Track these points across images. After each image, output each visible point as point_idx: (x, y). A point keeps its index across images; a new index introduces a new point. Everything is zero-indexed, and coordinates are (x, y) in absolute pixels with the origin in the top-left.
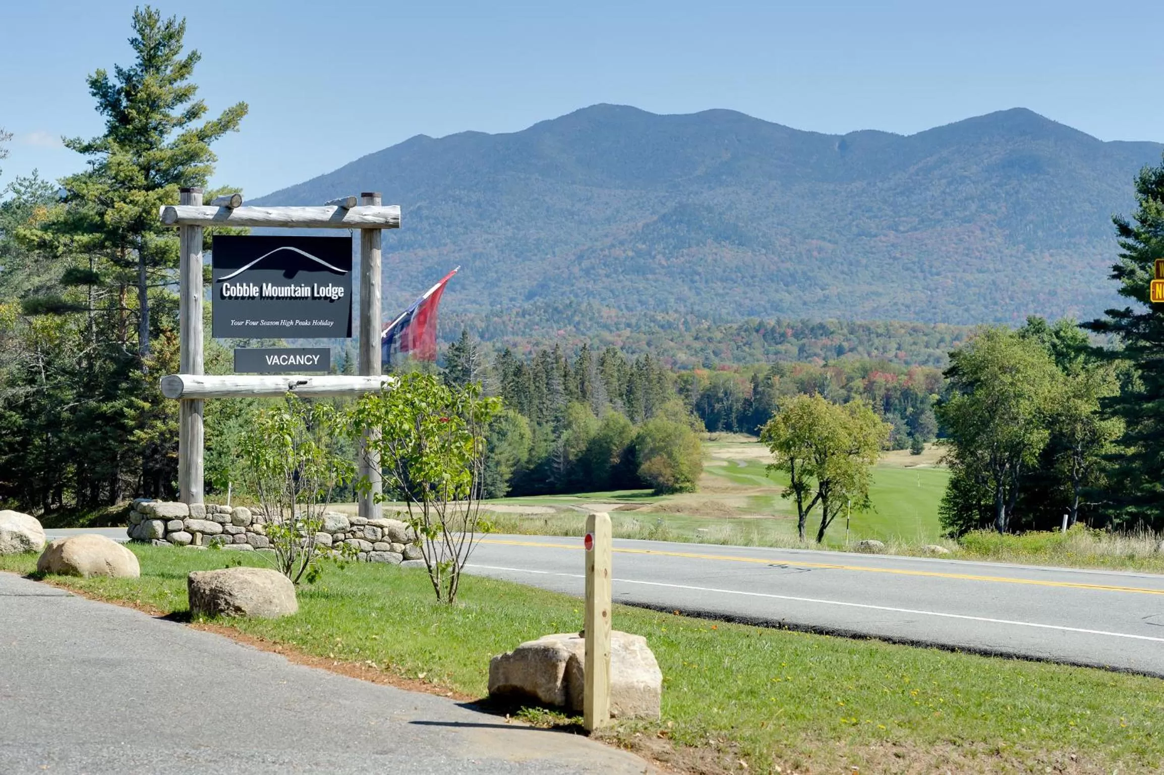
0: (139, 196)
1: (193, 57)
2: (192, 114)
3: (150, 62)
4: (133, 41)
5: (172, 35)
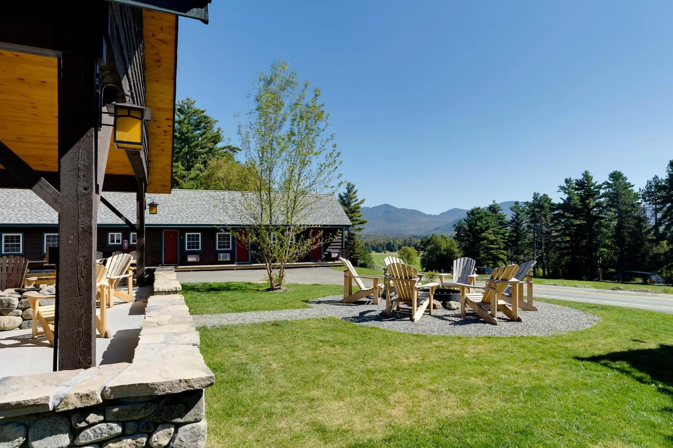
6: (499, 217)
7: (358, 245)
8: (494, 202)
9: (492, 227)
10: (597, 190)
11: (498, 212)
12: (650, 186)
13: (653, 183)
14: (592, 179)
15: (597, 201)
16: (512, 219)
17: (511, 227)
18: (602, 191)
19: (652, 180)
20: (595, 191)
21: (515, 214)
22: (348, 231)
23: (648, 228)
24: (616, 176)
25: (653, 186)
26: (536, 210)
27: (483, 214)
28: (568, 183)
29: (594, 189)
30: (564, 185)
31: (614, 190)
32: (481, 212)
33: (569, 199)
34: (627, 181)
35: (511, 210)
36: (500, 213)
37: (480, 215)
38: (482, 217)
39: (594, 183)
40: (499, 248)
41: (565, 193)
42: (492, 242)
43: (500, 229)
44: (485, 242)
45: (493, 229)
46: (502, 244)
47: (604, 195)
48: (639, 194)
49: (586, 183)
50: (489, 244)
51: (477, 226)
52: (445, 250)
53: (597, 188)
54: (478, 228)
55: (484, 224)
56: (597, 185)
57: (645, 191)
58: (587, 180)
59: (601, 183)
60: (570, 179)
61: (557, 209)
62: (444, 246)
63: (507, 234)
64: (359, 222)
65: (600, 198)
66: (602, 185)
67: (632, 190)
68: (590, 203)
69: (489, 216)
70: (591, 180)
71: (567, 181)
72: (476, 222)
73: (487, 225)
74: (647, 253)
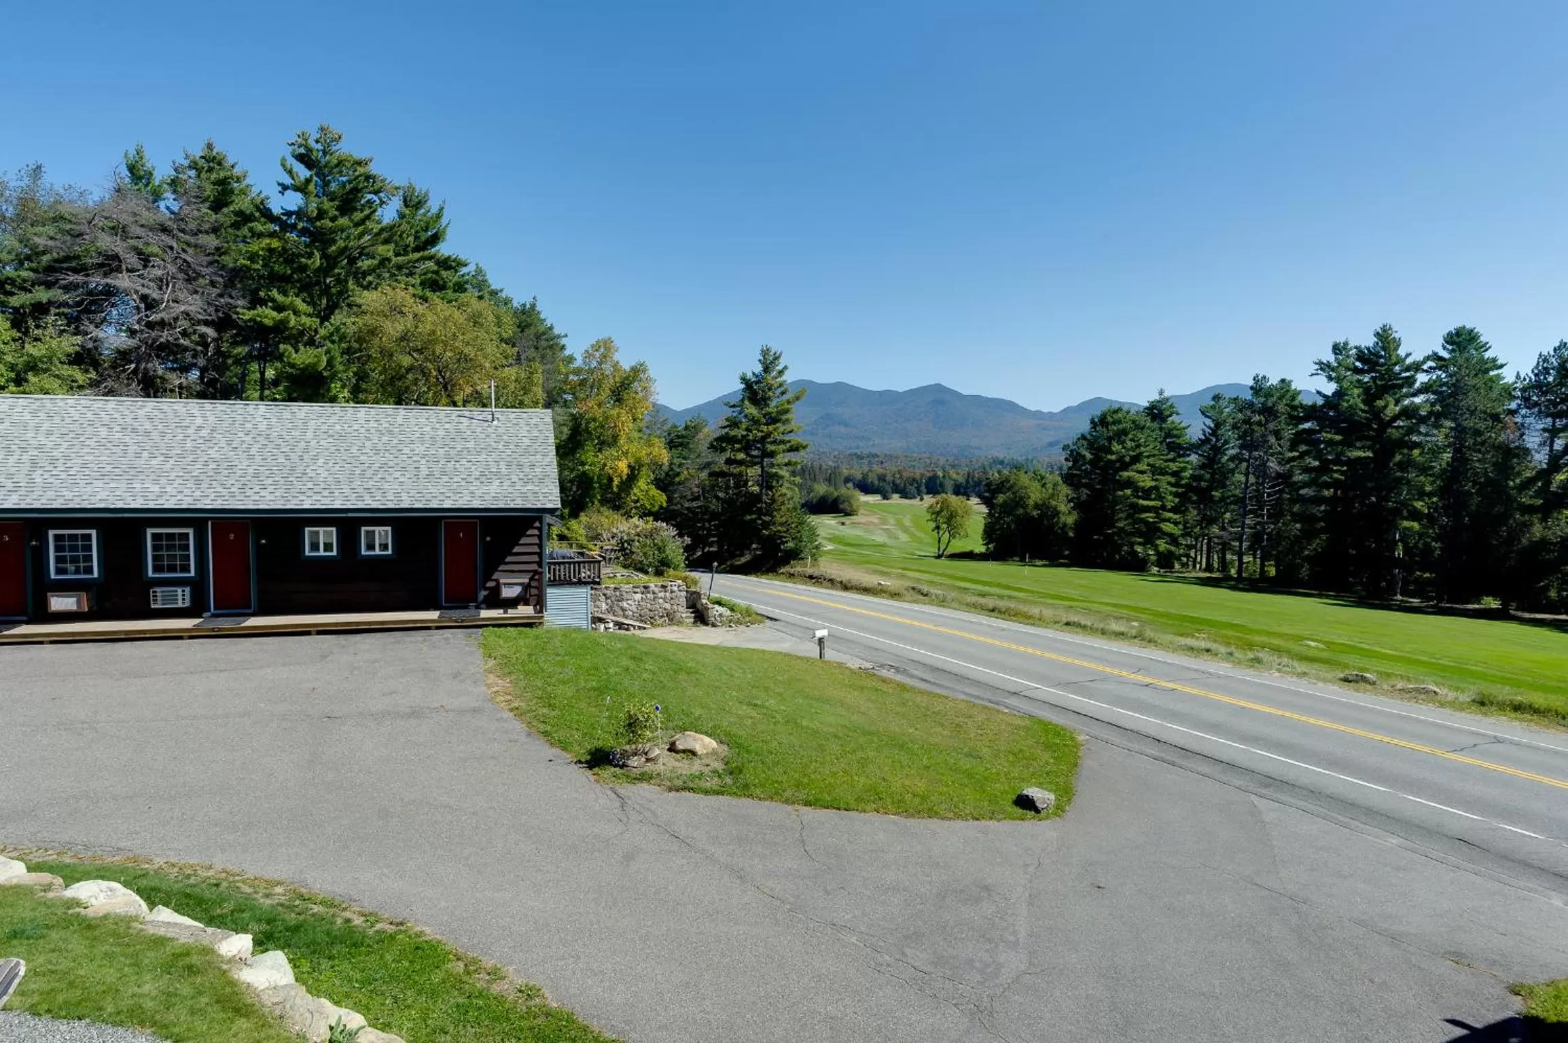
0: (765, 428)
1: (786, 368)
2: (783, 393)
3: (767, 369)
4: (760, 360)
5: (777, 358)
6: (1170, 430)
7: (783, 503)
8: (1161, 393)
9: (1148, 457)
10: (1408, 374)
11: (1170, 419)
12: (1545, 369)
13: (1553, 360)
14: (1399, 346)
15: (1406, 402)
16: (1203, 437)
17: (1200, 455)
18: (1422, 378)
19: (1552, 353)
20: (1403, 378)
21: (1212, 425)
22: (762, 468)
23: (1528, 474)
24: (1462, 340)
25: (1553, 369)
26: (1257, 418)
27: (1128, 425)
28: (1341, 354)
29: (1402, 371)
30: (1330, 358)
31: (1451, 376)
32: (1125, 418)
33: (1339, 394)
34: (1488, 355)
35: (1203, 413)
36: (1173, 422)
37: (1120, 427)
38: (1125, 432)
39: (1403, 356)
40: (1163, 508)
41: (1330, 378)
42: (1147, 493)
43: (1166, 461)
44: (1128, 492)
45: (1151, 460)
46: (1170, 498)
47: (1425, 389)
48: (1515, 388)
49: (1381, 357)
50: (1139, 497)
51: (1112, 453)
52: (1037, 506)
53: (1408, 369)
54: (1114, 457)
55: (1129, 450)
56: (1409, 361)
57: (1530, 380)
58: (1384, 349)
59: (1420, 358)
60: (1346, 344)
61: (1306, 419)
62: (1035, 494)
63: (1187, 474)
64: (788, 445)
65: (1414, 395)
66: (1424, 362)
67: (1499, 377)
68: (1386, 407)
69: (1142, 428)
70: (1396, 349)
71: (1337, 349)
72: (1110, 443)
73: (1138, 451)
74: (1514, 536)
